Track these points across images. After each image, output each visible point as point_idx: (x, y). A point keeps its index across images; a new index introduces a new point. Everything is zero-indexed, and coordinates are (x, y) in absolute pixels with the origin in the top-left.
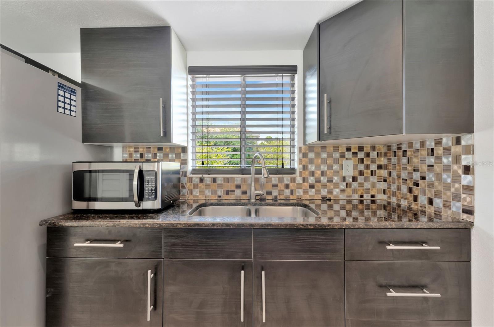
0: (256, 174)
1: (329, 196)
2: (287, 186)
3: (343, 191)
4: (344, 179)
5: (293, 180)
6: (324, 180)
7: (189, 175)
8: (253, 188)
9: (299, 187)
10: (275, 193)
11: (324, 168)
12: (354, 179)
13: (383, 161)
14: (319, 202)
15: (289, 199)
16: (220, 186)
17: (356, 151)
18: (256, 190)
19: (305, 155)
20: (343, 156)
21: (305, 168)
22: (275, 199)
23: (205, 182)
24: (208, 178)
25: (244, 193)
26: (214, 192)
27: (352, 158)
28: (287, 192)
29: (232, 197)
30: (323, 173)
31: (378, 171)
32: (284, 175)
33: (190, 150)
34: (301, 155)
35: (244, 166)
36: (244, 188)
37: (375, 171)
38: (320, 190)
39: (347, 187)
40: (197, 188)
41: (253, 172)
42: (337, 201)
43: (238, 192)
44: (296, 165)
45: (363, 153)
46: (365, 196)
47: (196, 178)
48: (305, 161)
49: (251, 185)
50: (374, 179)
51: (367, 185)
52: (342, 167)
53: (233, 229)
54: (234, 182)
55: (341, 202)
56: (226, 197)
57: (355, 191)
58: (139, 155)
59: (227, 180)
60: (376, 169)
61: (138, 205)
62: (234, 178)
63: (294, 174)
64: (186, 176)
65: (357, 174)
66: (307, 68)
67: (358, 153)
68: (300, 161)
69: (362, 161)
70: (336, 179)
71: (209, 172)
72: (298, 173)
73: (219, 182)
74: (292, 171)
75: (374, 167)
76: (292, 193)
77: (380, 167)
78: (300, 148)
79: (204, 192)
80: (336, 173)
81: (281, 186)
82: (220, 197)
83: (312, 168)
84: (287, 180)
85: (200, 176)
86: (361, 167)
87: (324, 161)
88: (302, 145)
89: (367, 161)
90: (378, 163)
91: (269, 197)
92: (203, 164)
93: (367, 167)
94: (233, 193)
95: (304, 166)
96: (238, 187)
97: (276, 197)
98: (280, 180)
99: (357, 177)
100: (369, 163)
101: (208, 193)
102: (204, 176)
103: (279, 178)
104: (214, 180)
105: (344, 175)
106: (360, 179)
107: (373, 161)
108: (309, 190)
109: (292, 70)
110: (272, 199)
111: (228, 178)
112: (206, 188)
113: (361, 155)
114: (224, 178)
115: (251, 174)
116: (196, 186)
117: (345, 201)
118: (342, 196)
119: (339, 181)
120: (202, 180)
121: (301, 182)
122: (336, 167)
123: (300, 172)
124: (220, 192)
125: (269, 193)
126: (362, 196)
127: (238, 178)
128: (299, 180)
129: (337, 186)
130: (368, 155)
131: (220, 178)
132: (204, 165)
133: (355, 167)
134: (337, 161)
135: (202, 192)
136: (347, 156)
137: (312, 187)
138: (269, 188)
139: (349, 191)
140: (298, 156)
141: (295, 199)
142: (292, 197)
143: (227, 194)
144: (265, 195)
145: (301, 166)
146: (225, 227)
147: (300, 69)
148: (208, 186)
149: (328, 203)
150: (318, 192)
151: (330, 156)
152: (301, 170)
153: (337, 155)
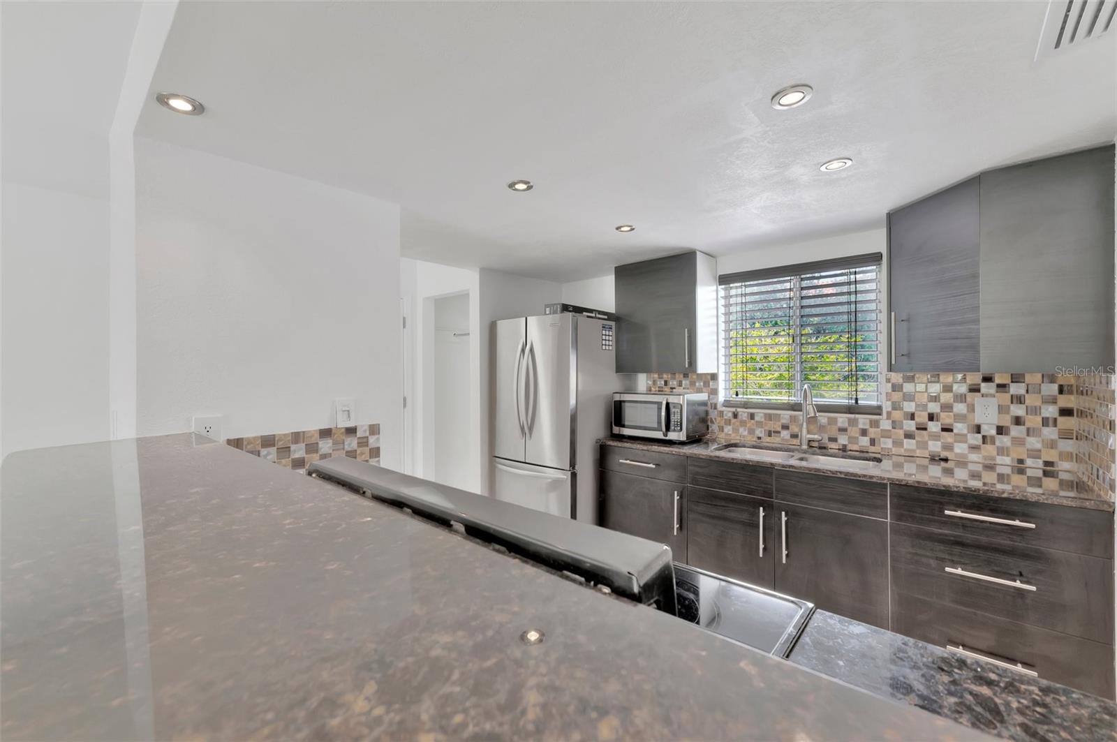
1: (944, 454)
2: (864, 433)
3: (974, 448)
4: (978, 429)
5: (875, 424)
6: (934, 427)
7: (720, 408)
8: (804, 431)
9: (886, 434)
10: (843, 440)
11: (934, 408)
12: (1001, 430)
13: (1075, 401)
14: (926, 462)
15: (867, 452)
16: (759, 424)
17: (1007, 381)
18: (809, 432)
19: (895, 387)
20: (975, 390)
21: (896, 407)
22: (844, 449)
23: (740, 417)
24: (743, 413)
25: (794, 436)
26: (751, 432)
27: (997, 395)
28: (864, 441)
29: (775, 440)
30: (931, 417)
31: (1060, 419)
32: (857, 416)
33: (721, 377)
34: (890, 386)
35: (797, 399)
36: (794, 428)
37: (1055, 419)
38: (927, 443)
39: (984, 443)
40: (730, 425)
41: (804, 408)
42: (962, 464)
43: (785, 434)
44: (883, 402)
45: (1023, 385)
46: (1029, 462)
47: (728, 413)
48: (897, 396)
49: (802, 425)
50: (1050, 433)
51: (1034, 442)
52: (972, 408)
53: (752, 465)
54: (779, 421)
55: (971, 467)
56: (768, 439)
57: (1002, 451)
58: (663, 383)
59: (769, 417)
60: (1056, 415)
61: (666, 435)
62: (780, 415)
63: (880, 415)
64: (715, 408)
65: (1007, 421)
67: (1012, 385)
68: (888, 396)
69: (1020, 399)
70: (959, 428)
71: (746, 405)
72: (885, 414)
73: (757, 418)
74: (875, 410)
75: (1050, 412)
76: (873, 442)
77: (1066, 412)
79: (738, 430)
80: (960, 418)
81: (854, 432)
82: (759, 438)
83: (909, 407)
84: (864, 424)
85: (734, 409)
86: (1019, 410)
87: (934, 398)
88: (890, 373)
89: (1032, 401)
90: (1062, 404)
91: (833, 445)
92: (737, 395)
93: (1034, 411)
94: (778, 435)
95: (896, 403)
96: (785, 427)
97: (845, 446)
98: (853, 423)
99: (1008, 428)
100: (1038, 403)
101: (743, 431)
102: (739, 410)
103: (849, 420)
104: (752, 416)
105: (977, 422)
106: (1016, 431)
107: (1049, 401)
108: (905, 440)
110: (839, 449)
111: (770, 415)
112: (741, 426)
113: (1017, 389)
114: (765, 414)
116: (728, 422)
117: (981, 465)
118: (974, 457)
119: (965, 431)
120: (735, 416)
121: (890, 428)
122: (960, 408)
123: (889, 414)
124: (760, 432)
125: (833, 440)
126: (1021, 461)
127: (786, 415)
128: (886, 424)
129: (961, 438)
130: (1034, 389)
131: (760, 414)
132: (739, 396)
133: (1002, 409)
134: (961, 398)
135: (736, 430)
136: (983, 390)
137: (909, 436)
138: (833, 432)
139: (989, 449)
140: (886, 387)
141: (879, 453)
142: (872, 449)
143: (770, 435)
144: (827, 441)
145: (889, 403)
146: (744, 462)
147: (885, 256)
148: (743, 423)
149: (943, 464)
150: (923, 445)
151: (947, 389)
152: (890, 409)
153: (962, 389)
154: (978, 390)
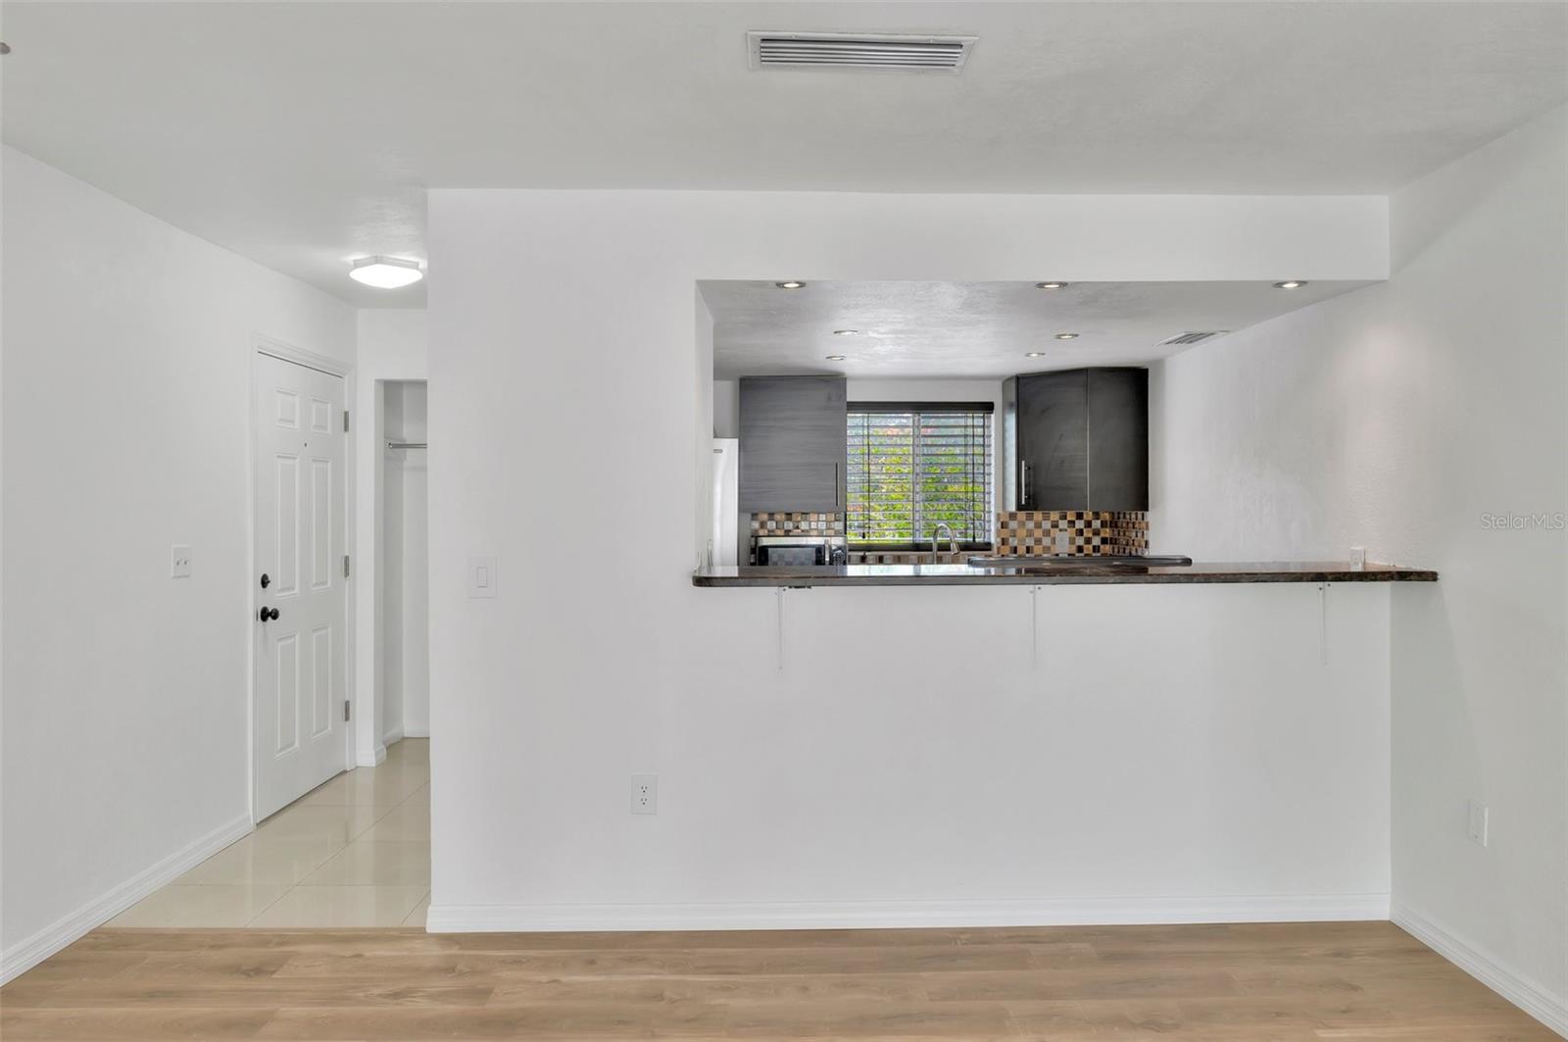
0: (938, 550)
11: (1030, 542)
12: (1070, 556)
13: (1107, 533)
17: (1074, 519)
19: (1004, 525)
20: (1055, 525)
21: (1004, 542)
23: (867, 561)
24: (871, 556)
27: (1068, 529)
30: (1028, 550)
31: (1102, 547)
32: (976, 552)
34: (1000, 524)
35: (921, 539)
37: (1099, 547)
41: (935, 547)
44: (993, 539)
45: (1083, 521)
47: (855, 557)
48: (1005, 533)
52: (1054, 541)
59: (898, 559)
60: (1099, 543)
62: (908, 556)
63: (990, 550)
65: (1073, 549)
66: (1007, 406)
67: (1077, 522)
68: (998, 534)
69: (1080, 532)
72: (995, 549)
73: (888, 561)
74: (987, 547)
75: (1096, 541)
77: (1104, 541)
78: (998, 516)
80: (1047, 549)
83: (1013, 542)
85: (862, 554)
86: (1080, 541)
87: (1030, 534)
88: (1001, 511)
89: (1088, 533)
90: (1102, 535)
92: (864, 537)
93: (1088, 541)
95: (1003, 539)
100: (1090, 535)
102: (867, 554)
103: (969, 556)
104: (881, 559)
105: (1057, 552)
107: (1096, 533)
109: (988, 407)
113: (1080, 524)
114: (894, 556)
115: (931, 550)
120: (863, 559)
122: (1046, 541)
123: (998, 548)
127: (914, 556)
130: (1088, 524)
131: (888, 556)
132: (867, 538)
133: (1072, 541)
134: (1047, 533)
136: (1061, 527)
140: (996, 524)
145: (999, 540)
147: (998, 407)
151: (1038, 525)
152: (1000, 545)
153: (1047, 525)
154: (1057, 526)
